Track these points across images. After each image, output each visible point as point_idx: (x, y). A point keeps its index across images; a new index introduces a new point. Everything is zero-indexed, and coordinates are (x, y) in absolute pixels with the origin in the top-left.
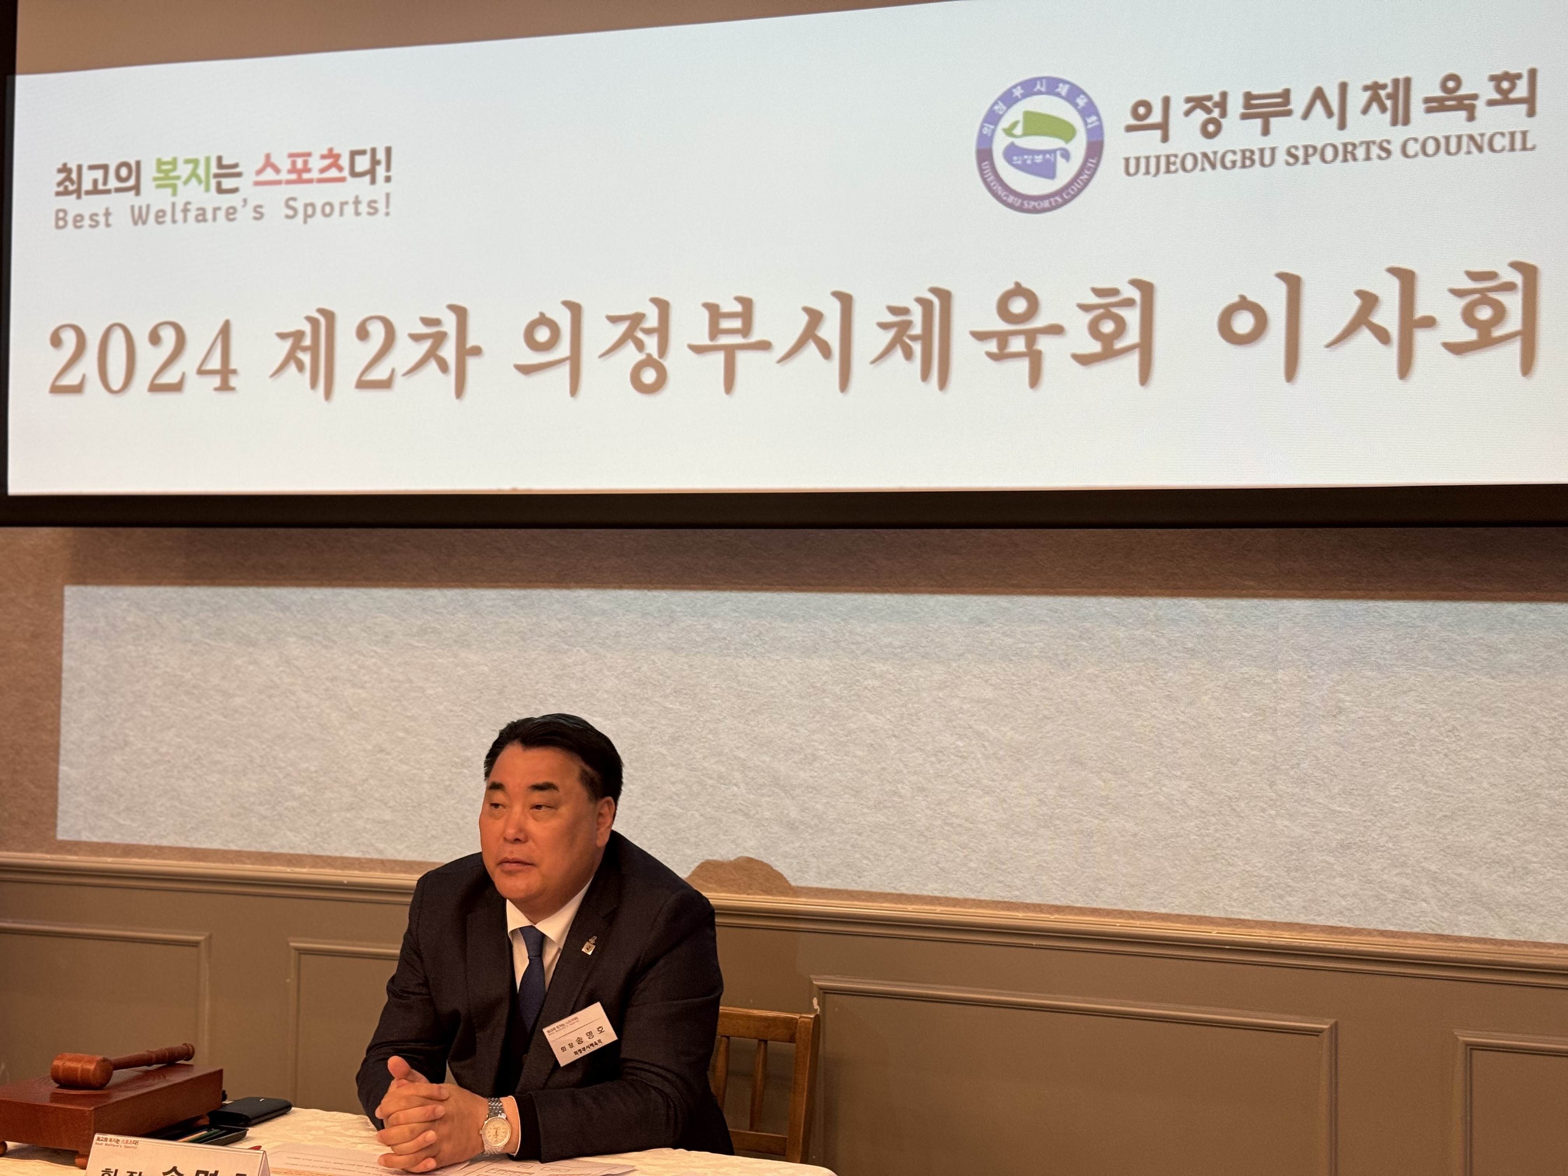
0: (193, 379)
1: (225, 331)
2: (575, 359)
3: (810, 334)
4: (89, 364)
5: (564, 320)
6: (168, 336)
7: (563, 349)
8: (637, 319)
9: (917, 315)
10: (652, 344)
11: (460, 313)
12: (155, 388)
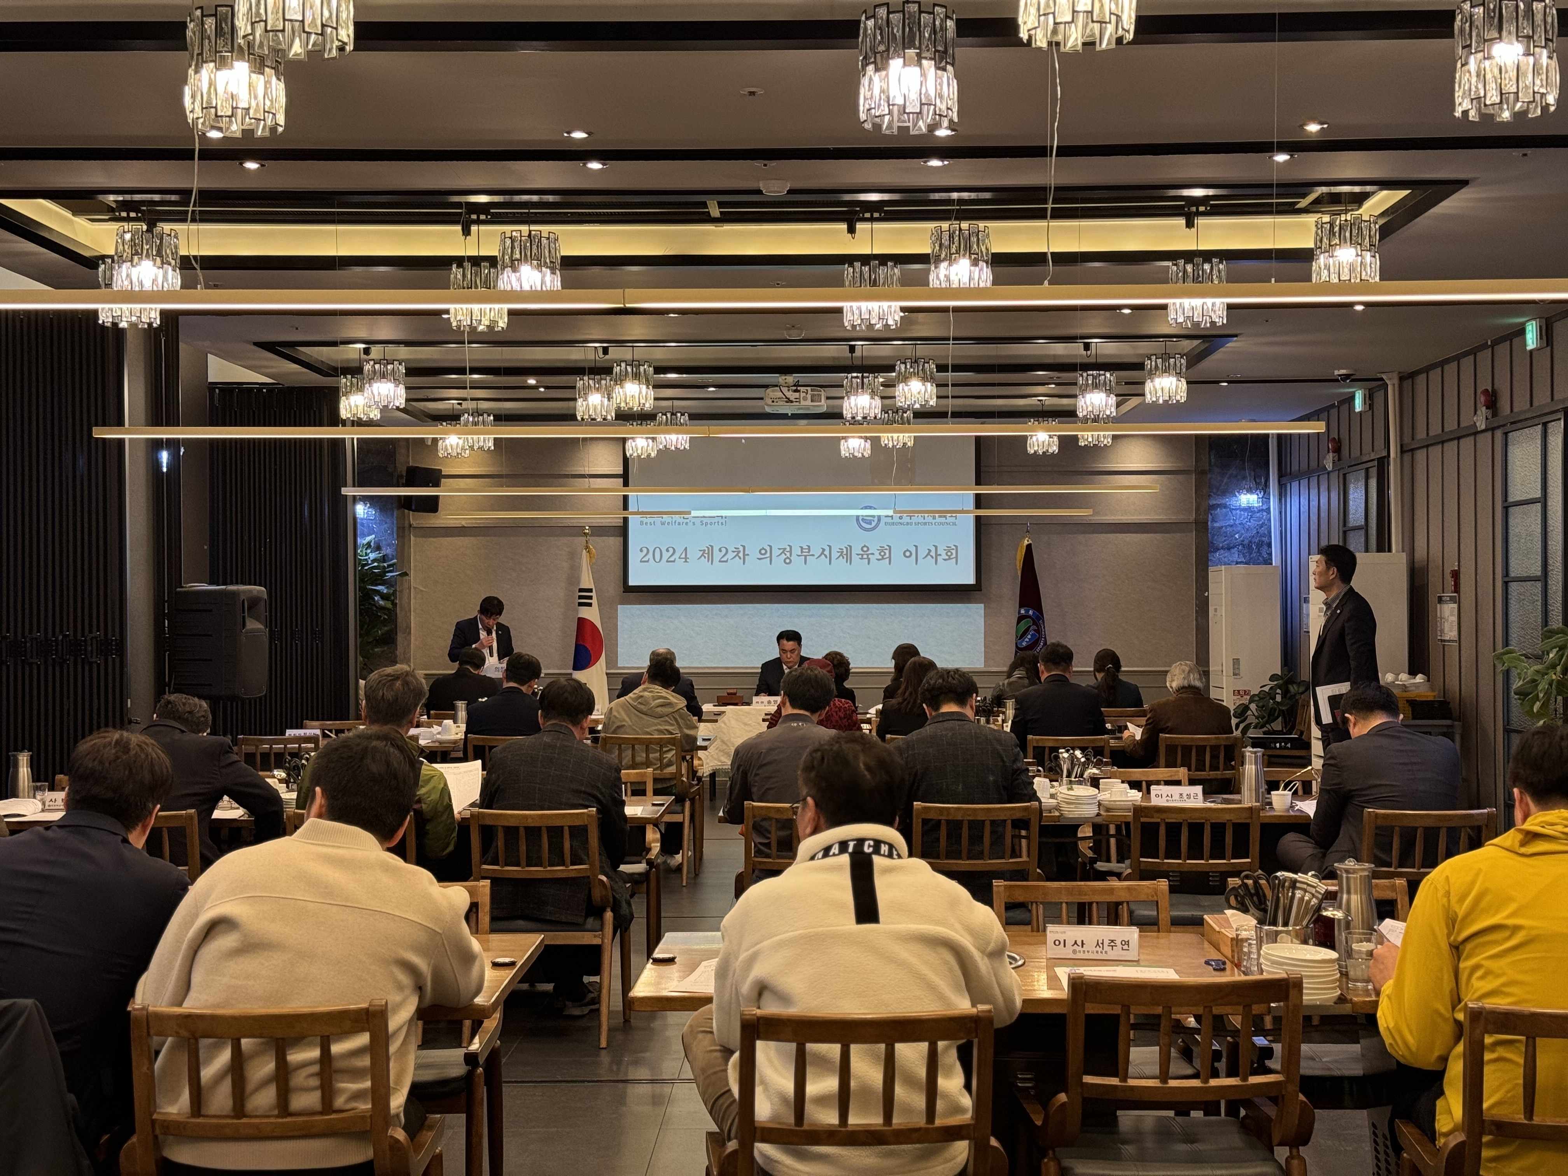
0: (677, 559)
1: (686, 549)
2: (771, 557)
3: (822, 553)
4: (650, 555)
5: (768, 549)
6: (671, 550)
7: (768, 555)
8: (785, 549)
9: (845, 550)
10: (788, 554)
11: (744, 547)
12: (667, 561)
